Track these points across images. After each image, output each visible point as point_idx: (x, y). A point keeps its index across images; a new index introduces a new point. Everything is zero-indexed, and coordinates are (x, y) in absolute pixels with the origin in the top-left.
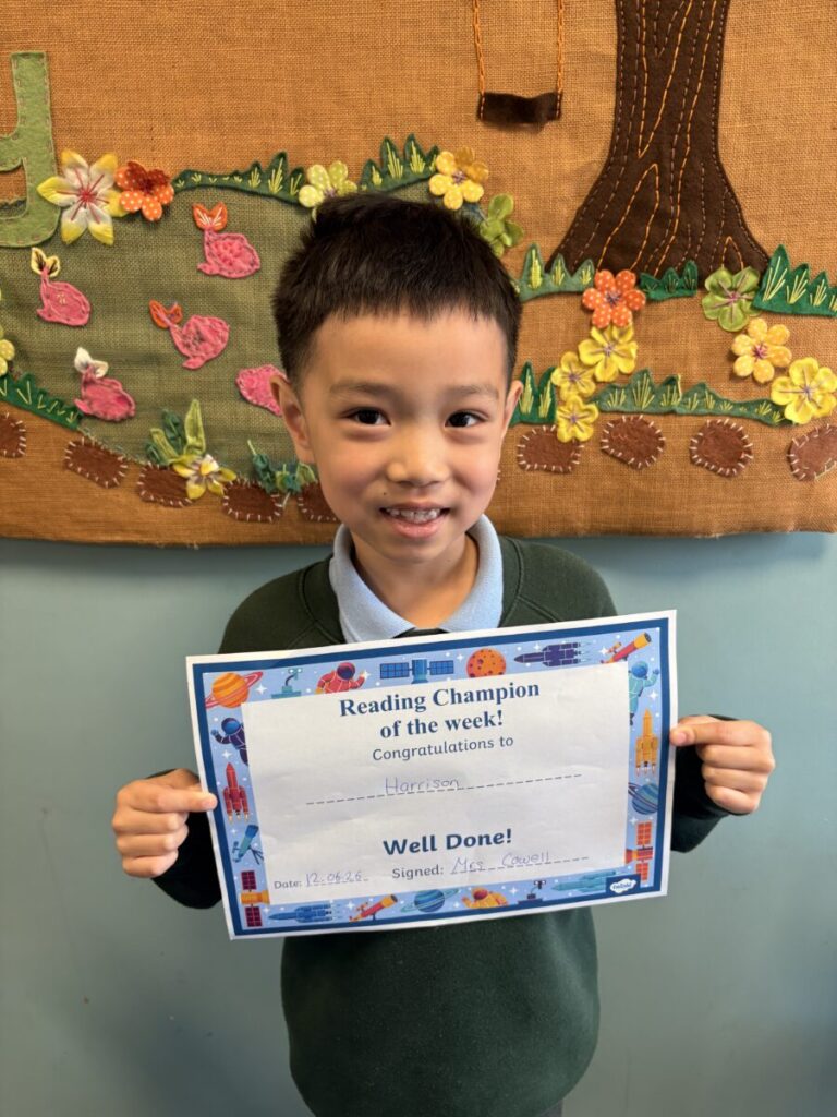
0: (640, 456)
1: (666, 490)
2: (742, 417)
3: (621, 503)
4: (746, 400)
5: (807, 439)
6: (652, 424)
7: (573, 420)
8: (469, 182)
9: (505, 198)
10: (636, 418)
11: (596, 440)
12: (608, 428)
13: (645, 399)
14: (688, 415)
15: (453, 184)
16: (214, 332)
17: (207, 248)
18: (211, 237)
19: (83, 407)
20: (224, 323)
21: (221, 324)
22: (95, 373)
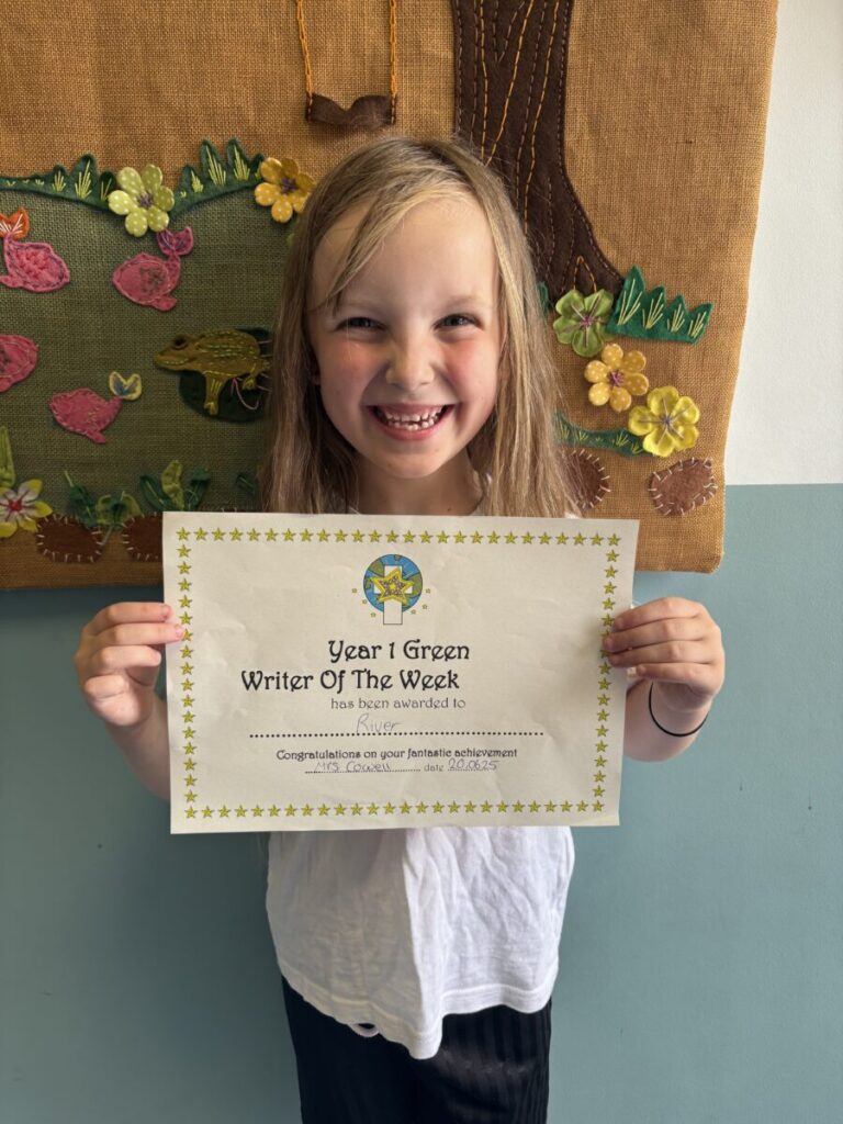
4: (603, 430)
5: (670, 472)
8: (299, 192)
15: (282, 193)
16: (21, 353)
17: (6, 257)
18: (12, 247)
20: (31, 342)
21: (28, 343)
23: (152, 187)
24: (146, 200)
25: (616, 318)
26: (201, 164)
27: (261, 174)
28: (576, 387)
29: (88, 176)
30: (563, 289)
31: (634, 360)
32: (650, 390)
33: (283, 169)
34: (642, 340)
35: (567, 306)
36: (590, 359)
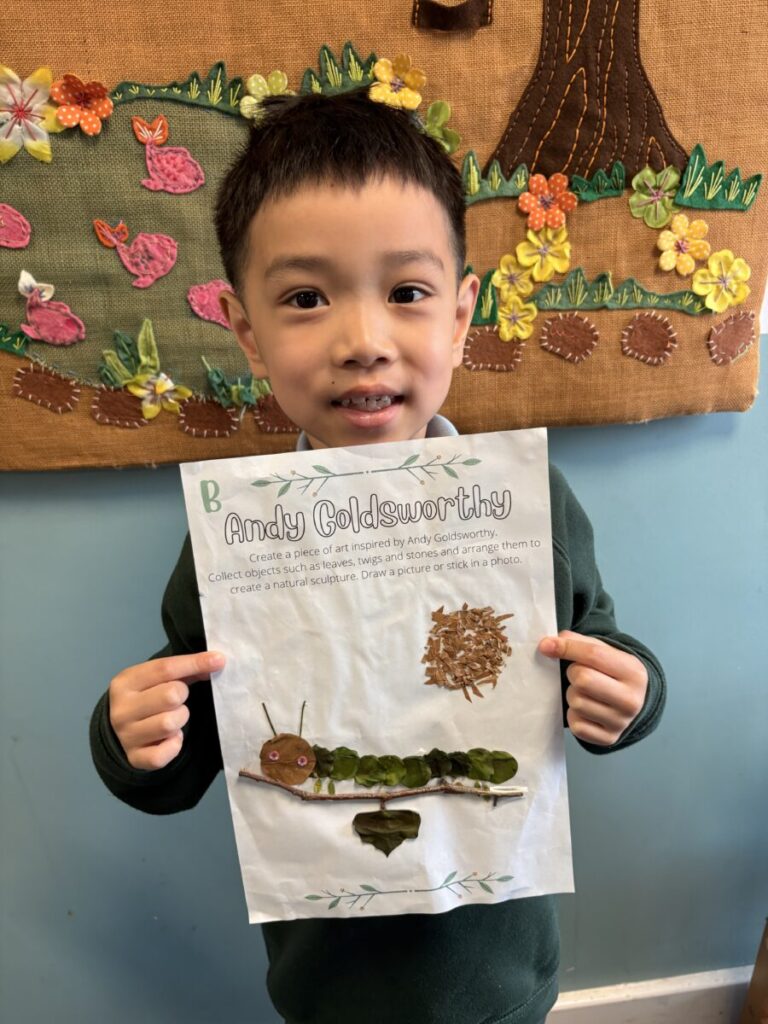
0: (577, 350)
1: (601, 381)
2: (667, 309)
3: (561, 396)
4: (671, 293)
5: (724, 325)
6: (586, 320)
7: (513, 320)
8: (407, 89)
9: (442, 104)
10: (571, 315)
11: (536, 338)
12: (546, 325)
13: (580, 296)
14: (618, 309)
15: (392, 91)
16: (162, 249)
17: (149, 162)
18: (153, 152)
19: (30, 332)
20: (172, 239)
21: (169, 241)
22: (41, 297)
25: (683, 191)
26: (320, 68)
27: (374, 74)
28: (647, 256)
29: (219, 83)
30: (637, 167)
31: (698, 228)
32: (711, 254)
33: (394, 68)
34: (704, 210)
35: (641, 182)
36: (660, 230)
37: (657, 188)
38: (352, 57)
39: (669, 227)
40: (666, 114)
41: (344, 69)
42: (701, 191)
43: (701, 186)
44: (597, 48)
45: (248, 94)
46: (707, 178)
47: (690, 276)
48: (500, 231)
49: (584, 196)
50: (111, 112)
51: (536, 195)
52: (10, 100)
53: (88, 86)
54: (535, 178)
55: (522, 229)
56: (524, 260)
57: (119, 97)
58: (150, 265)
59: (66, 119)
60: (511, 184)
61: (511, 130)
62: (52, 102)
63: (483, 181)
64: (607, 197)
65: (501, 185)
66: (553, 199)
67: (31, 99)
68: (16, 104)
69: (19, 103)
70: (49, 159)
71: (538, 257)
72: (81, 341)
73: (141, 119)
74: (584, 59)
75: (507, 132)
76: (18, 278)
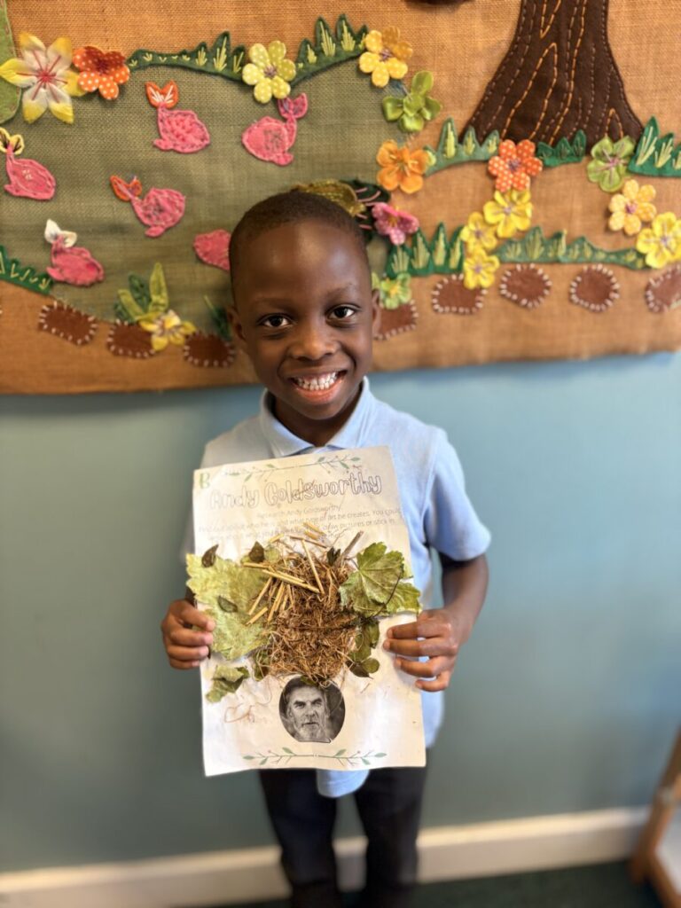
0: (531, 297)
1: (549, 325)
2: (612, 263)
3: (515, 336)
4: (616, 249)
5: (662, 279)
7: (477, 270)
8: (394, 59)
9: (426, 74)
10: (528, 268)
11: (496, 286)
12: (506, 276)
13: (537, 251)
14: (570, 263)
15: (380, 61)
16: (172, 203)
17: (160, 124)
18: (164, 114)
19: (54, 274)
20: (180, 194)
21: (177, 195)
22: (65, 243)
23: (276, 59)
24: (271, 71)
25: (636, 159)
26: (315, 38)
27: (365, 45)
28: (599, 216)
29: (224, 50)
30: (597, 136)
31: (646, 193)
32: (656, 216)
33: (383, 39)
34: (653, 176)
35: (599, 151)
36: (612, 194)
37: (614, 156)
38: (345, 28)
39: (620, 192)
40: (628, 88)
41: (338, 40)
42: (652, 160)
43: (653, 155)
44: (568, 25)
45: (249, 61)
46: (658, 148)
47: (635, 236)
48: (471, 191)
49: (548, 162)
50: (128, 78)
51: (504, 159)
52: (36, 65)
53: (108, 55)
54: (505, 144)
55: (489, 190)
56: (490, 218)
57: (134, 64)
58: (161, 217)
59: (86, 85)
60: (483, 149)
61: (487, 98)
62: (72, 67)
63: (460, 146)
64: (568, 163)
65: (475, 150)
66: (520, 163)
67: (54, 64)
68: (41, 69)
69: (44, 67)
70: (71, 120)
71: (502, 216)
72: (98, 282)
73: (153, 84)
74: (556, 35)
75: (482, 100)
76: (45, 226)
